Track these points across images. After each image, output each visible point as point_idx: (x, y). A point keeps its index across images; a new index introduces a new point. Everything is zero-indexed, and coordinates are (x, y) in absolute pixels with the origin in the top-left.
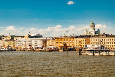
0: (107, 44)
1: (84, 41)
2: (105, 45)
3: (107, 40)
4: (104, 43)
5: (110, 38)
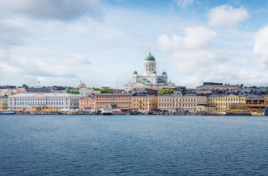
0: (183, 106)
1: (147, 101)
3: (183, 100)
5: (188, 98)
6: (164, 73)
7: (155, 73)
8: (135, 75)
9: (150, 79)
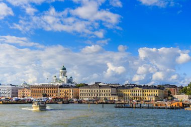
0: (100, 95)
1: (70, 91)
2: (98, 96)
3: (100, 91)
4: (96, 95)
5: (104, 89)
6: (71, 77)
7: (66, 77)
8: (55, 78)
9: (63, 80)
